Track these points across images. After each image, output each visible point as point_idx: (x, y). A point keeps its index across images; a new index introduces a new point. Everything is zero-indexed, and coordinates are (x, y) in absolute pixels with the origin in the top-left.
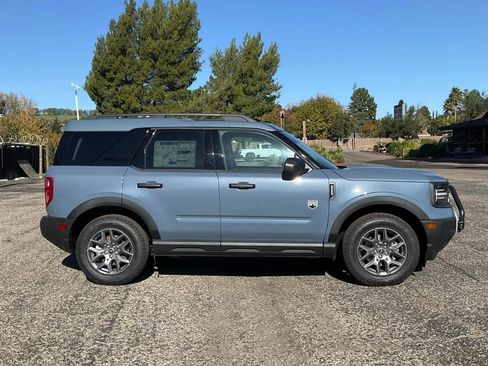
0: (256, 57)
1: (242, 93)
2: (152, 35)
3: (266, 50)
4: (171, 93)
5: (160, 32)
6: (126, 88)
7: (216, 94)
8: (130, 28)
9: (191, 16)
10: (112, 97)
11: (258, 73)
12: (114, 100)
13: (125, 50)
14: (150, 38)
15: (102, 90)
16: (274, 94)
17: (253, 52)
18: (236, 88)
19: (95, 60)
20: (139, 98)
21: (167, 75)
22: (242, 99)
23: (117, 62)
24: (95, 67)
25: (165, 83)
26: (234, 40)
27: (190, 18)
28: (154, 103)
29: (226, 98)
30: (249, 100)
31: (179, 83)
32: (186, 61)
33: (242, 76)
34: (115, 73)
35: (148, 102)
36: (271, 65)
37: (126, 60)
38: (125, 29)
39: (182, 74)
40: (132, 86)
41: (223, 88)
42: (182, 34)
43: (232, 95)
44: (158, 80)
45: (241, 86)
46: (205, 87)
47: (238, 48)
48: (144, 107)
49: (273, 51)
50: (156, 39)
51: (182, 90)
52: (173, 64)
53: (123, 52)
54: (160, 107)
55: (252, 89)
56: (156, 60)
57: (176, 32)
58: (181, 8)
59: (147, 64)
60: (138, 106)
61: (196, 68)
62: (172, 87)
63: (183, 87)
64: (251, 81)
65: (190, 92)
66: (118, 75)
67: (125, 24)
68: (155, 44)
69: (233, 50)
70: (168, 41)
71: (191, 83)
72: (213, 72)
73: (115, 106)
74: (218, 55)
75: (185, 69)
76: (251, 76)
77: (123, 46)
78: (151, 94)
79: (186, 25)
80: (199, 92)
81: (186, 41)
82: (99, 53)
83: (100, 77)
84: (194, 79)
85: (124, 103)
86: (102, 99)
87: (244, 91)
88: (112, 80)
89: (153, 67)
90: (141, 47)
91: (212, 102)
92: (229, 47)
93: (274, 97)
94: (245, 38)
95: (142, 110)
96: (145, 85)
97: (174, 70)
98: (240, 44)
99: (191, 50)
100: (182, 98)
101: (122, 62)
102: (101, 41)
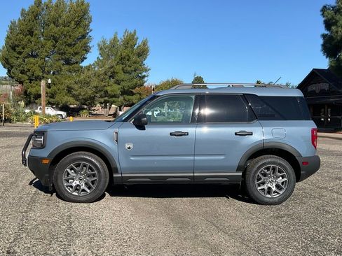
0: (132, 47)
1: (121, 72)
2: (54, 23)
3: (139, 42)
4: (67, 67)
5: (60, 21)
6: (32, 60)
7: (102, 70)
8: (37, 15)
9: (85, 12)
10: (19, 66)
11: (134, 58)
12: (21, 68)
13: (33, 32)
14: (52, 25)
15: (12, 60)
16: (144, 74)
17: (131, 43)
18: (117, 67)
19: (8, 37)
20: (42, 68)
21: (65, 53)
22: (121, 76)
23: (26, 40)
24: (7, 43)
25: (62, 59)
26: (116, 33)
27: (85, 14)
28: (54, 73)
29: (109, 74)
30: (126, 76)
31: (74, 60)
32: (80, 44)
33: (122, 59)
34: (23, 48)
35: (49, 72)
36: (143, 53)
37: (33, 39)
38: (33, 16)
39: (76, 54)
40: (36, 59)
41: (107, 66)
42: (78, 24)
43: (114, 72)
44: (57, 57)
45: (120, 67)
46: (94, 65)
47: (119, 39)
48: (45, 75)
49: (145, 44)
50: (57, 26)
51: (76, 65)
52: (70, 45)
53: (31, 33)
54: (58, 77)
55: (129, 69)
56: (56, 42)
57: (73, 22)
58: (78, 6)
59: (50, 44)
60: (41, 74)
61: (87, 50)
62: (68, 62)
63: (77, 63)
64: (128, 63)
65: (82, 68)
66: (26, 50)
67: (33, 12)
68: (57, 29)
69: (115, 40)
70: (66, 28)
71: (83, 61)
72: (100, 54)
73: (21, 73)
74: (104, 42)
75: (79, 50)
76: (128, 60)
77: (31, 29)
78: (51, 66)
79: (81, 19)
80: (88, 68)
81: (81, 30)
82: (11, 33)
83: (11, 50)
84: (85, 58)
85: (29, 70)
86: (12, 67)
87: (123, 70)
88: (20, 53)
89: (54, 46)
90: (45, 31)
91: (99, 76)
92: (113, 37)
93: (145, 76)
94: (125, 33)
95: (43, 77)
96: (47, 59)
97: (70, 50)
98: (121, 37)
99: (84, 37)
100: (75, 71)
101: (29, 40)
102: (13, 23)
